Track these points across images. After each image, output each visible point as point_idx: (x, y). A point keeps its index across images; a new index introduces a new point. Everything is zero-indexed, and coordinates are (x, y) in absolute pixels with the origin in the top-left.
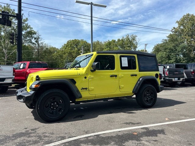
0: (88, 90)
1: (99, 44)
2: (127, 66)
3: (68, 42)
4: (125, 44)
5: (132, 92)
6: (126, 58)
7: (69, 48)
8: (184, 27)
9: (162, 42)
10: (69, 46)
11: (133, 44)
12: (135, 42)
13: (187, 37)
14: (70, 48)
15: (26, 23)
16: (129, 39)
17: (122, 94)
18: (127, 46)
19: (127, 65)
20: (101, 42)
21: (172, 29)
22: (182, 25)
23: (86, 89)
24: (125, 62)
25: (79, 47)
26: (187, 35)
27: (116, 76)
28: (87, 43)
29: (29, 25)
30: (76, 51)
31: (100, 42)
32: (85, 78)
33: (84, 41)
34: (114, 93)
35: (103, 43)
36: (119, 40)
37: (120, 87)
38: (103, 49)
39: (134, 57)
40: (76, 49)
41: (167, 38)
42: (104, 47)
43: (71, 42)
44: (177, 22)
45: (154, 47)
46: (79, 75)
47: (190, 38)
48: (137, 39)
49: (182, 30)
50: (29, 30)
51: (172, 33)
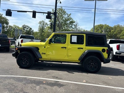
0: (46, 54)
2: (76, 42)
6: (76, 36)
15: (70, 16)
17: (70, 60)
24: (75, 39)
27: (66, 48)
28: (109, 26)
29: (71, 17)
32: (45, 47)
34: (64, 59)
37: (68, 55)
39: (83, 36)
46: (41, 46)
50: (71, 20)
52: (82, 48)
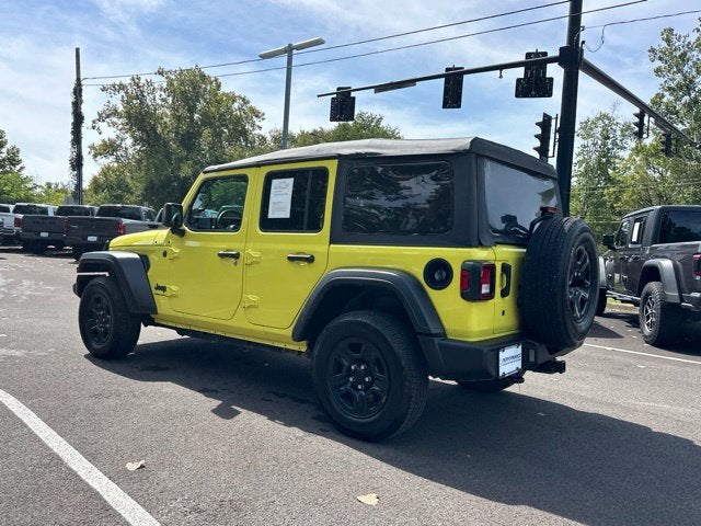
0: (166, 293)
2: (288, 216)
5: (289, 332)
6: (290, 181)
17: (251, 330)
19: (286, 214)
23: (163, 289)
27: (236, 256)
32: (165, 254)
34: (229, 323)
52: (311, 260)
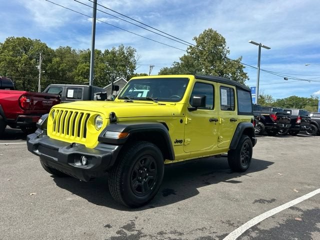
0: (182, 144)
1: (70, 53)
2: (227, 104)
3: (8, 41)
4: (117, 60)
7: (9, 51)
8: (204, 47)
9: (173, 66)
10: (11, 48)
11: (129, 62)
12: (132, 59)
13: (207, 64)
14: (11, 53)
16: (124, 53)
18: (120, 64)
20: (74, 50)
21: (188, 49)
22: (202, 44)
23: (181, 141)
25: (30, 53)
26: (207, 60)
27: (216, 121)
28: (47, 47)
30: (24, 60)
31: (72, 49)
32: (181, 121)
33: (41, 44)
34: (212, 150)
35: (77, 52)
36: (107, 52)
37: (219, 138)
38: (78, 63)
40: (25, 56)
41: (180, 62)
42: (80, 59)
43: (14, 42)
44: (195, 39)
45: (160, 72)
46: (173, 116)
47: (209, 65)
48: (135, 54)
49: (201, 53)
51: (186, 54)
